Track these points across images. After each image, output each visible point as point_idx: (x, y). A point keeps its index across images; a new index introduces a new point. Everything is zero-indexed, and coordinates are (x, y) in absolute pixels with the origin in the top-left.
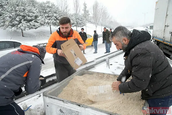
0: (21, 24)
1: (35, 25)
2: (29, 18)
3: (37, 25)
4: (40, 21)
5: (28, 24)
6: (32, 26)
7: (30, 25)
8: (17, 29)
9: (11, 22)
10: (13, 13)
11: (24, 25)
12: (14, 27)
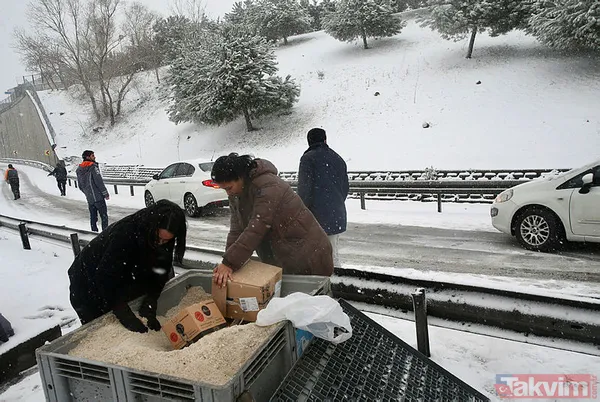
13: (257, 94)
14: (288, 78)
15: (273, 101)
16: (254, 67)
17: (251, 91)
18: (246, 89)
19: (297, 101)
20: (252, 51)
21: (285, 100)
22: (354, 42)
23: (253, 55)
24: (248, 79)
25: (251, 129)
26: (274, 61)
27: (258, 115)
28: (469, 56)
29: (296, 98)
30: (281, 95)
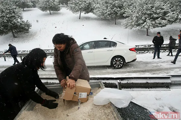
0: (146, 22)
1: (162, 22)
2: (155, 16)
3: (164, 23)
4: (170, 17)
5: (154, 22)
6: (157, 24)
7: (156, 23)
8: (142, 28)
9: (137, 22)
10: (139, 13)
11: (148, 24)
12: (138, 27)
13: (17, 26)
14: (27, 21)
15: (23, 28)
16: (15, 16)
17: (14, 24)
18: (12, 24)
19: (31, 28)
20: (13, 11)
21: (27, 28)
22: (47, 12)
23: (14, 12)
24: (13, 20)
25: (15, 37)
26: (22, 15)
27: (17, 33)
28: (80, 19)
29: (30, 27)
30: (25, 26)
